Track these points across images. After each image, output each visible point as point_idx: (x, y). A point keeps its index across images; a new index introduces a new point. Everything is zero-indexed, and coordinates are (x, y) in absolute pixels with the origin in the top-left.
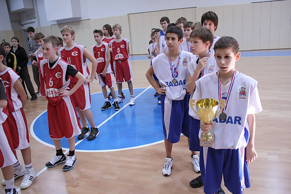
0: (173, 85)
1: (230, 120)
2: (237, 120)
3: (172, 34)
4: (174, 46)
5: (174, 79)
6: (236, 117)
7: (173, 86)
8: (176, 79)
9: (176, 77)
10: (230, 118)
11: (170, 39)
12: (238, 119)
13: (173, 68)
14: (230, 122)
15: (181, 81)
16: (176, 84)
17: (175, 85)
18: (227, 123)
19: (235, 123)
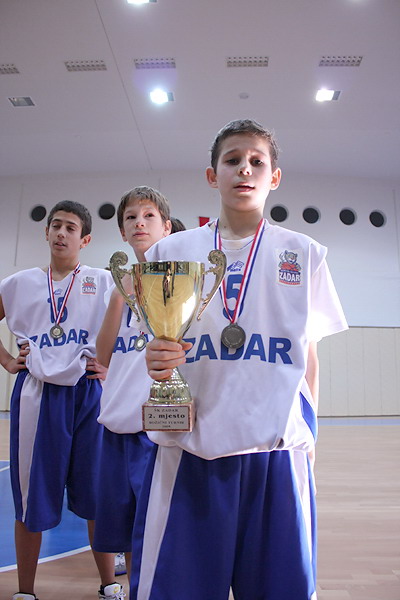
0: (52, 342)
1: (256, 347)
2: (279, 351)
3: (71, 214)
4: (70, 246)
5: (57, 326)
6: (273, 341)
7: (50, 345)
8: (61, 325)
9: (62, 320)
10: (256, 338)
11: (64, 227)
12: (280, 346)
13: (56, 298)
14: (255, 353)
15: (73, 331)
16: (60, 341)
17: (56, 344)
18: (247, 357)
19: (272, 360)
